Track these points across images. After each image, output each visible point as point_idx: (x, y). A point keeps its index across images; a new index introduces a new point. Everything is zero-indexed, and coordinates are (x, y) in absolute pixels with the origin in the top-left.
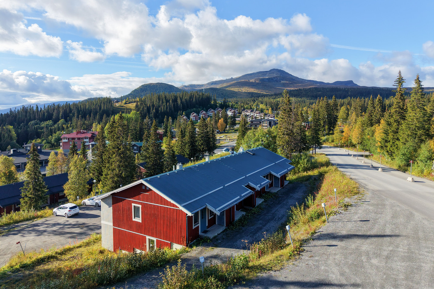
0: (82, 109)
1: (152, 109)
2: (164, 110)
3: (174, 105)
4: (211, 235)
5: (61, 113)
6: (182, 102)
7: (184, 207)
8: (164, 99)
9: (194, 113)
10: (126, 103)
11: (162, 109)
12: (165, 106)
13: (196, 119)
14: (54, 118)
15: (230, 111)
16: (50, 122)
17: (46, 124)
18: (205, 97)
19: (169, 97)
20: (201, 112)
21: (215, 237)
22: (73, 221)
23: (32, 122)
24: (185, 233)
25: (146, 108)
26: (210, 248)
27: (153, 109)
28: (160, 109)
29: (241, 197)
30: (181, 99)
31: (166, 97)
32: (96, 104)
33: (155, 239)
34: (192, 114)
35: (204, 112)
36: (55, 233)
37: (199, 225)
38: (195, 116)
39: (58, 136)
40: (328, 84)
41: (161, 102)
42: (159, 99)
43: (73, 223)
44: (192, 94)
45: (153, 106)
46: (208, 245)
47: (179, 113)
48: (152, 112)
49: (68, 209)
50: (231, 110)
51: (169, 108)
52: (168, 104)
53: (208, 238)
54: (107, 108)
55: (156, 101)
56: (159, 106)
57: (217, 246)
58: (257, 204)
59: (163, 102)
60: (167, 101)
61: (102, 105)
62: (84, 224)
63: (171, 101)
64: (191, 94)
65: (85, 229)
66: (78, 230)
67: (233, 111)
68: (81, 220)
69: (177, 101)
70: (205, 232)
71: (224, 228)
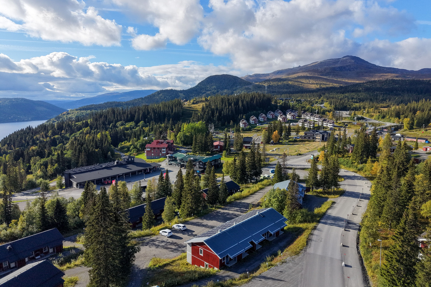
0: (157, 112)
1: (215, 112)
2: (226, 113)
3: (235, 108)
4: (229, 265)
5: (141, 115)
6: (243, 105)
7: (218, 255)
8: (227, 102)
9: (253, 117)
10: (193, 103)
11: (225, 112)
12: (228, 109)
13: (255, 122)
14: (135, 119)
15: (289, 114)
16: (132, 124)
17: (130, 125)
18: (265, 98)
19: (232, 100)
20: (261, 115)
21: (231, 266)
22: (170, 240)
23: (120, 123)
24: (219, 264)
25: (210, 112)
26: (228, 271)
27: (217, 113)
28: (223, 112)
29: (245, 249)
30: (242, 102)
31: (228, 100)
32: (169, 106)
33: (208, 264)
34: (252, 118)
35: (264, 115)
36: (164, 247)
37: (225, 261)
38: (254, 119)
39: (142, 142)
40: (412, 72)
41: (224, 105)
42: (222, 102)
43: (171, 242)
44: (254, 96)
45: (217, 109)
46: (227, 270)
47: (240, 116)
48: (216, 116)
49: (167, 233)
50: (291, 113)
51: (231, 111)
52: (230, 107)
53: (228, 267)
54: (178, 110)
55: (220, 104)
56: (222, 110)
57: (230, 271)
58: (256, 249)
59: (225, 106)
60: (230, 104)
61: (174, 107)
62: (176, 243)
63: (233, 105)
64: (252, 96)
65: (177, 247)
66: (173, 247)
67: (293, 114)
68: (175, 240)
69: (239, 104)
70: (228, 263)
71: (236, 262)
